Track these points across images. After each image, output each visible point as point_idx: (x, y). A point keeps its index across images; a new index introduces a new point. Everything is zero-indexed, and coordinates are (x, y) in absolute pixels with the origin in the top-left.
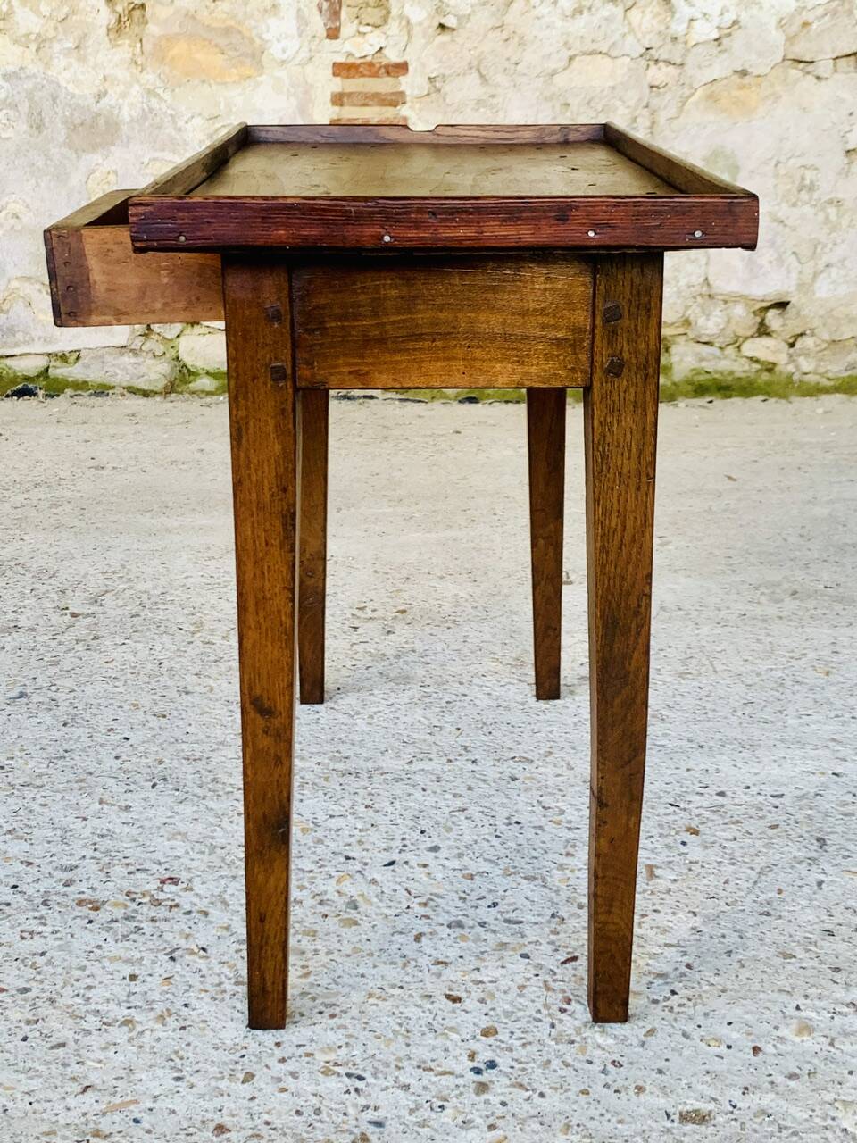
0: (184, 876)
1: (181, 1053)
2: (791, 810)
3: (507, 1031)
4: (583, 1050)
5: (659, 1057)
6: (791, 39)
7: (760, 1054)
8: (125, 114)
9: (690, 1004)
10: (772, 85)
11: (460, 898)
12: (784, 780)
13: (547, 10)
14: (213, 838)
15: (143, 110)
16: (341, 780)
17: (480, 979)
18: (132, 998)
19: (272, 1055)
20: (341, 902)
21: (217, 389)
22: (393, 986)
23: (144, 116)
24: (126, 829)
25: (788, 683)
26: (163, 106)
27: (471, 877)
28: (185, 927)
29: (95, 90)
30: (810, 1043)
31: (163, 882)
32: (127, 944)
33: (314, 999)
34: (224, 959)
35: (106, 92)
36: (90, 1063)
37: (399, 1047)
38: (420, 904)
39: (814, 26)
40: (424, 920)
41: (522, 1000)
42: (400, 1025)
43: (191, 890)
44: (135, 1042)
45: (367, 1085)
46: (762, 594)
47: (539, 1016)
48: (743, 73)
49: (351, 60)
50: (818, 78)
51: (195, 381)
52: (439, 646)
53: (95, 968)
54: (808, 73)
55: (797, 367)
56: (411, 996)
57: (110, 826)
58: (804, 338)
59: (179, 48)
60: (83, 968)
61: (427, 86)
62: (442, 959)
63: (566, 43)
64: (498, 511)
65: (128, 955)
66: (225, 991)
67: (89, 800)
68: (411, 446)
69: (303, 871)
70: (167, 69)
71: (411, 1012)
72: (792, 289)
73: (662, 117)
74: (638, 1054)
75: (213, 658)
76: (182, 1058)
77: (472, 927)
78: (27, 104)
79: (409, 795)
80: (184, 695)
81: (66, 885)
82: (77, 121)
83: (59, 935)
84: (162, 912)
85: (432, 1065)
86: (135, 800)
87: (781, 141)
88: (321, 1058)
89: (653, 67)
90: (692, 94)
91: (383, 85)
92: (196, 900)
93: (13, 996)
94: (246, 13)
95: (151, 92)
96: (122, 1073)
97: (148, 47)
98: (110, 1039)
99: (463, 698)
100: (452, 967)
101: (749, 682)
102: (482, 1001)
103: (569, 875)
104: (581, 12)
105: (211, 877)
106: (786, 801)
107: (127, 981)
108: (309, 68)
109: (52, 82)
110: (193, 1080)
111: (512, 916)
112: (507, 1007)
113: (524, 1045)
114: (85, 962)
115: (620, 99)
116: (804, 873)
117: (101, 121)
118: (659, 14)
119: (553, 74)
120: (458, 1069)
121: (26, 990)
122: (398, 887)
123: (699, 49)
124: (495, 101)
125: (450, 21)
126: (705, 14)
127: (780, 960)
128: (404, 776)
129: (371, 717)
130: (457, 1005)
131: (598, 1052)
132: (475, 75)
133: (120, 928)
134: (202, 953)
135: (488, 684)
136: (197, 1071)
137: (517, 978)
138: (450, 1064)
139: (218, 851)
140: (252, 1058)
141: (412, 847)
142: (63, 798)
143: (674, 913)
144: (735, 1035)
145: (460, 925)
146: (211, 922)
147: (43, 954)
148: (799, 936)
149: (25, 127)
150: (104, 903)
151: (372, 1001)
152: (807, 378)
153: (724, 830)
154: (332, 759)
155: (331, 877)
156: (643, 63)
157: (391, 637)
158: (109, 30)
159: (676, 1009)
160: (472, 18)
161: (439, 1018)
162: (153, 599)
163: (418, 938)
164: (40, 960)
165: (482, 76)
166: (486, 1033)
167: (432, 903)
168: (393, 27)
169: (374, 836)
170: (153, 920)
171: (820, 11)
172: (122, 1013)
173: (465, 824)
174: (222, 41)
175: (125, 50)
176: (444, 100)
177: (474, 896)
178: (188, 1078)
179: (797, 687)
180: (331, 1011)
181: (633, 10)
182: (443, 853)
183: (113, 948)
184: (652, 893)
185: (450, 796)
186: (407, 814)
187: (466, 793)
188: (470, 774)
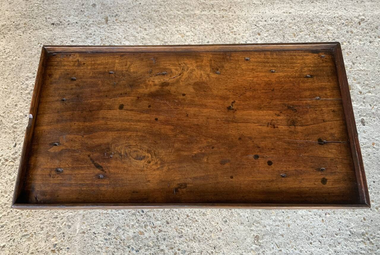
2: (279, 26)
12: (279, 15)
57: (144, 35)
86: (147, 26)
106: (278, 23)
128: (200, 17)
153: (265, 34)
154: (185, 10)
173: (214, 33)
185: (210, 24)
186: (202, 30)
187: (213, 22)
188: (214, 16)
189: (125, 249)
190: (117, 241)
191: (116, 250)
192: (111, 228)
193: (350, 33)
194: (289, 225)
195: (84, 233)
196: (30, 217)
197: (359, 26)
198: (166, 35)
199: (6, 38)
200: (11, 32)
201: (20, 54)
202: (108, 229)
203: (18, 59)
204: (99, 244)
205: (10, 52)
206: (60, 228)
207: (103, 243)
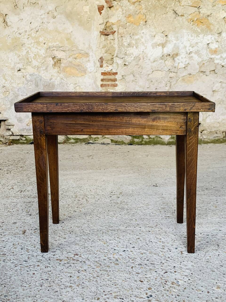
0: (79, 253)
1: (83, 293)
2: (211, 238)
3: (154, 288)
4: (171, 292)
5: (187, 294)
6: (200, 67)
7: (209, 293)
8: (56, 83)
9: (193, 282)
10: (196, 77)
11: (140, 259)
12: (209, 232)
13: (147, 61)
14: (84, 245)
15: (60, 82)
16: (111, 232)
17: (146, 277)
18: (71, 281)
19: (103, 294)
20: (114, 259)
21: (75, 142)
22: (128, 279)
23: (60, 83)
24: (65, 243)
25: (207, 209)
26: (64, 81)
27: (142, 254)
28: (81, 265)
29: (50, 78)
30: (220, 291)
31: (75, 255)
32: (68, 269)
33: (111, 281)
34: (90, 272)
35: (52, 79)
36: (63, 295)
37: (130, 292)
38: (132, 260)
39: (205, 64)
40: (133, 264)
41: (156, 282)
42: (130, 287)
43: (81, 257)
44: (73, 291)
45: (124, 301)
46: (200, 189)
47: (160, 285)
48: (190, 74)
49: (105, 72)
50: (206, 75)
51: (70, 140)
52: (130, 201)
53: (62, 274)
54: (204, 74)
55: (203, 137)
56: (132, 281)
57: (62, 242)
58: (204, 131)
59: (68, 69)
60: (60, 274)
61: (121, 78)
62: (138, 272)
63: (152, 68)
64: (140, 170)
65: (69, 271)
66: (91, 280)
67: (56, 236)
68: (119, 155)
69: (105, 252)
70: (65, 74)
71: (132, 284)
72: (201, 120)
73: (172, 84)
74: (183, 293)
75: (80, 204)
76: (83, 294)
77: (144, 265)
78: (35, 81)
79: (127, 235)
80: (75, 212)
81: (53, 256)
82: (46, 85)
83: (53, 267)
84: (75, 262)
85: (138, 296)
86: (67, 236)
87: (198, 89)
88: (114, 294)
89: (171, 73)
90: (179, 79)
91: (112, 77)
92: (82, 259)
93: (45, 281)
94: (83, 62)
95: (62, 79)
96: (71, 298)
97: (61, 69)
98: (67, 290)
99: (136, 213)
100: (140, 274)
101: (199, 209)
102: (148, 282)
103: (164, 253)
104: (155, 62)
105: (85, 254)
106: (210, 236)
107: (69, 277)
108: (96, 74)
109: (40, 76)
110: (86, 299)
111: (152, 263)
112: (153, 283)
113: (158, 291)
114: (60, 273)
115: (163, 80)
116: (215, 252)
117: (51, 85)
118: (172, 62)
119: (149, 75)
120: (144, 297)
121: (47, 279)
122: (126, 256)
123: (180, 69)
124: (136, 80)
125: (127, 63)
126: (182, 62)
127: (211, 272)
128: (125, 231)
129: (116, 217)
130: (142, 283)
131: (174, 293)
132: (132, 75)
133: (67, 265)
134: (85, 271)
135: (142, 209)
136: (87, 297)
137: (154, 276)
138: (142, 296)
139: (86, 248)
140: (99, 294)
141: (129, 247)
142: (51, 236)
143: (188, 262)
144: (203, 289)
145: (141, 265)
146: (86, 264)
147: (50, 271)
148: (215, 267)
149: (34, 86)
150: (62, 260)
151: (123, 282)
152: (205, 140)
154: (109, 227)
155: (111, 254)
156: (168, 72)
157: (119, 199)
158: (53, 65)
159: (190, 283)
160: (131, 63)
161: (138, 286)
162: (66, 190)
163: (132, 268)
164: (50, 273)
165: (134, 75)
166: (149, 289)
167: (134, 260)
168: (115, 65)
169: (120, 244)
170: (73, 263)
171: (207, 61)
172: (69, 284)
173: (140, 242)
174: (78, 68)
175: (56, 69)
176: (125, 80)
177: (143, 258)
178: (85, 299)
179: (210, 210)
180: (115, 284)
181: (166, 61)
182: (136, 248)
183: (65, 270)
184: (182, 257)
185: (136, 235)
186: (127, 239)
187: (139, 235)
188: (140, 230)
198: (87, 242)
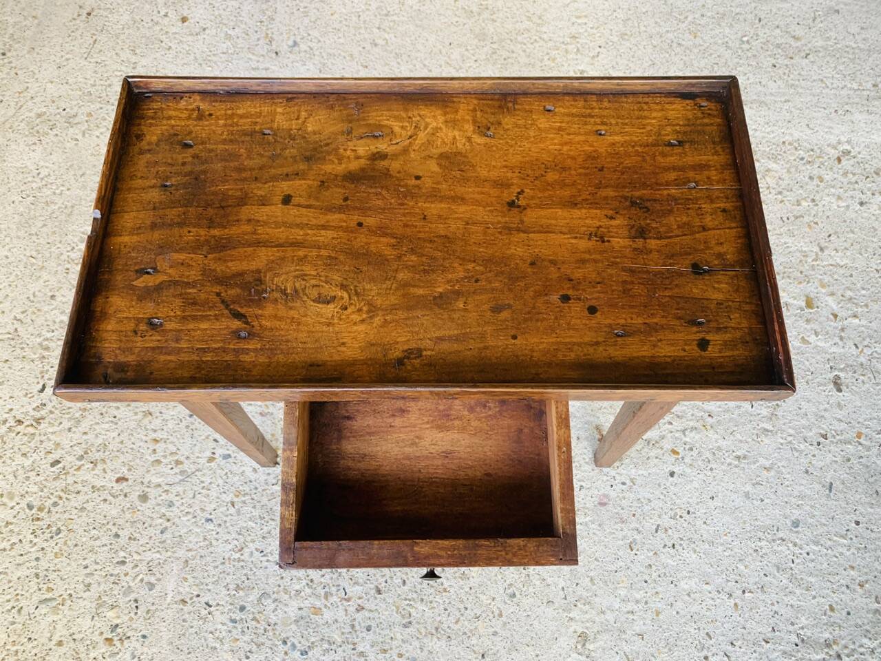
189: (276, 645)
190: (258, 626)
191: (254, 648)
192: (247, 595)
193: (816, 181)
194: (658, 613)
195: (184, 602)
196: (63, 559)
197: (837, 166)
199: (43, 142)
200: (55, 131)
201: (73, 181)
202: (240, 597)
203: (67, 192)
204: (216, 630)
205: (49, 175)
206: (129, 587)
207: (225, 627)
